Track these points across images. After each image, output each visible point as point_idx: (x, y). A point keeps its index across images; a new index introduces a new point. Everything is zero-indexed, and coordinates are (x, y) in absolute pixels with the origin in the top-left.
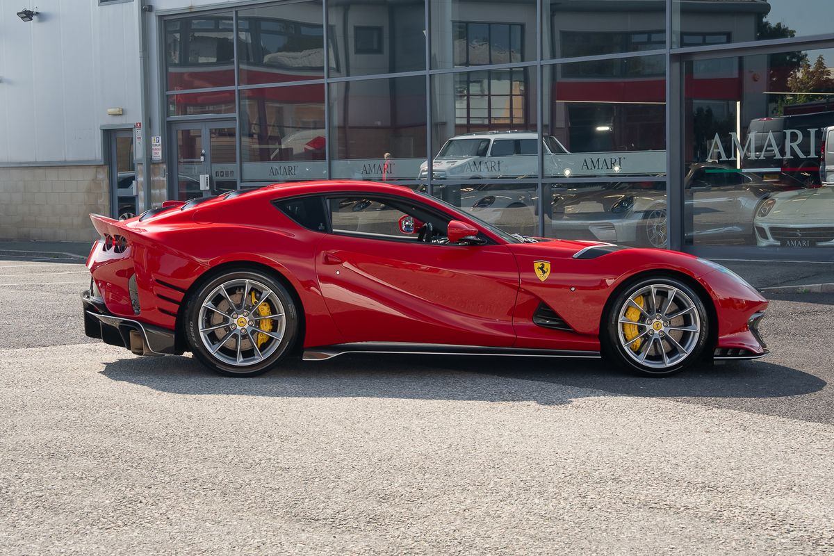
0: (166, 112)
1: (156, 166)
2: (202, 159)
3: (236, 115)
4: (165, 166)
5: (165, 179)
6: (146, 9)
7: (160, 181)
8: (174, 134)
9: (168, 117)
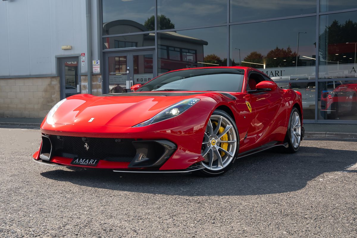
0: (102, 47)
2: (128, 72)
3: (155, 47)
4: (101, 76)
5: (101, 83)
7: (97, 84)
8: (107, 59)
9: (104, 49)
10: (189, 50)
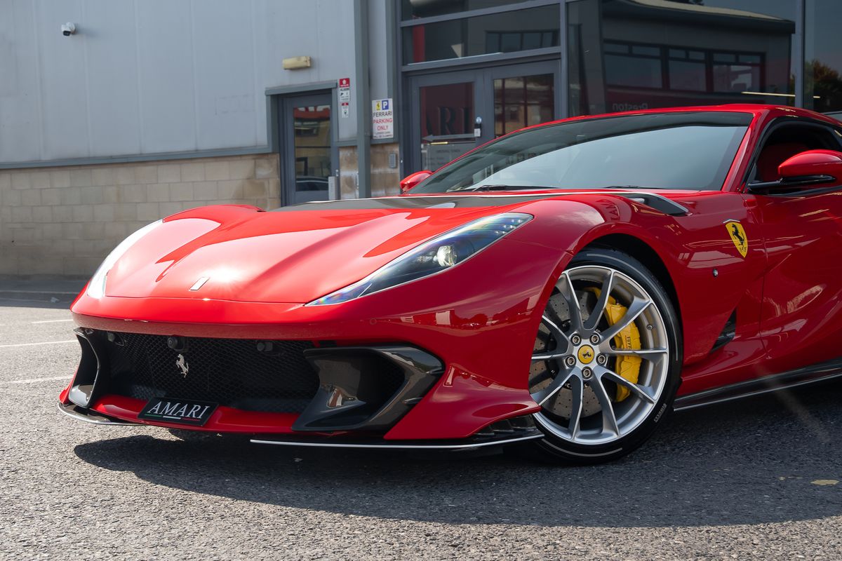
0: (401, 57)
1: (378, 150)
2: (477, 132)
3: (562, 48)
4: (397, 150)
5: (397, 171)
7: (386, 175)
8: (415, 94)
9: (405, 63)
10: (737, 53)
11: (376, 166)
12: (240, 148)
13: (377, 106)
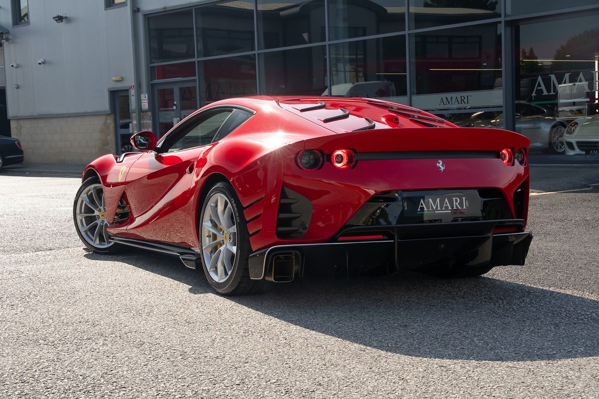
0: (150, 78)
1: (145, 113)
2: (175, 107)
3: (196, 78)
4: (150, 113)
5: (150, 122)
6: (136, 11)
7: (147, 123)
8: (156, 92)
9: (152, 81)
11: (144, 119)
12: (100, 112)
13: (143, 96)
